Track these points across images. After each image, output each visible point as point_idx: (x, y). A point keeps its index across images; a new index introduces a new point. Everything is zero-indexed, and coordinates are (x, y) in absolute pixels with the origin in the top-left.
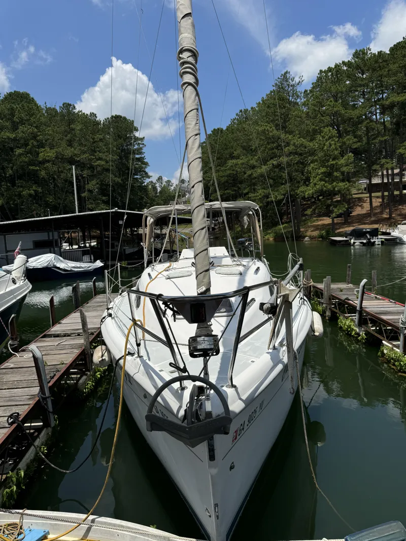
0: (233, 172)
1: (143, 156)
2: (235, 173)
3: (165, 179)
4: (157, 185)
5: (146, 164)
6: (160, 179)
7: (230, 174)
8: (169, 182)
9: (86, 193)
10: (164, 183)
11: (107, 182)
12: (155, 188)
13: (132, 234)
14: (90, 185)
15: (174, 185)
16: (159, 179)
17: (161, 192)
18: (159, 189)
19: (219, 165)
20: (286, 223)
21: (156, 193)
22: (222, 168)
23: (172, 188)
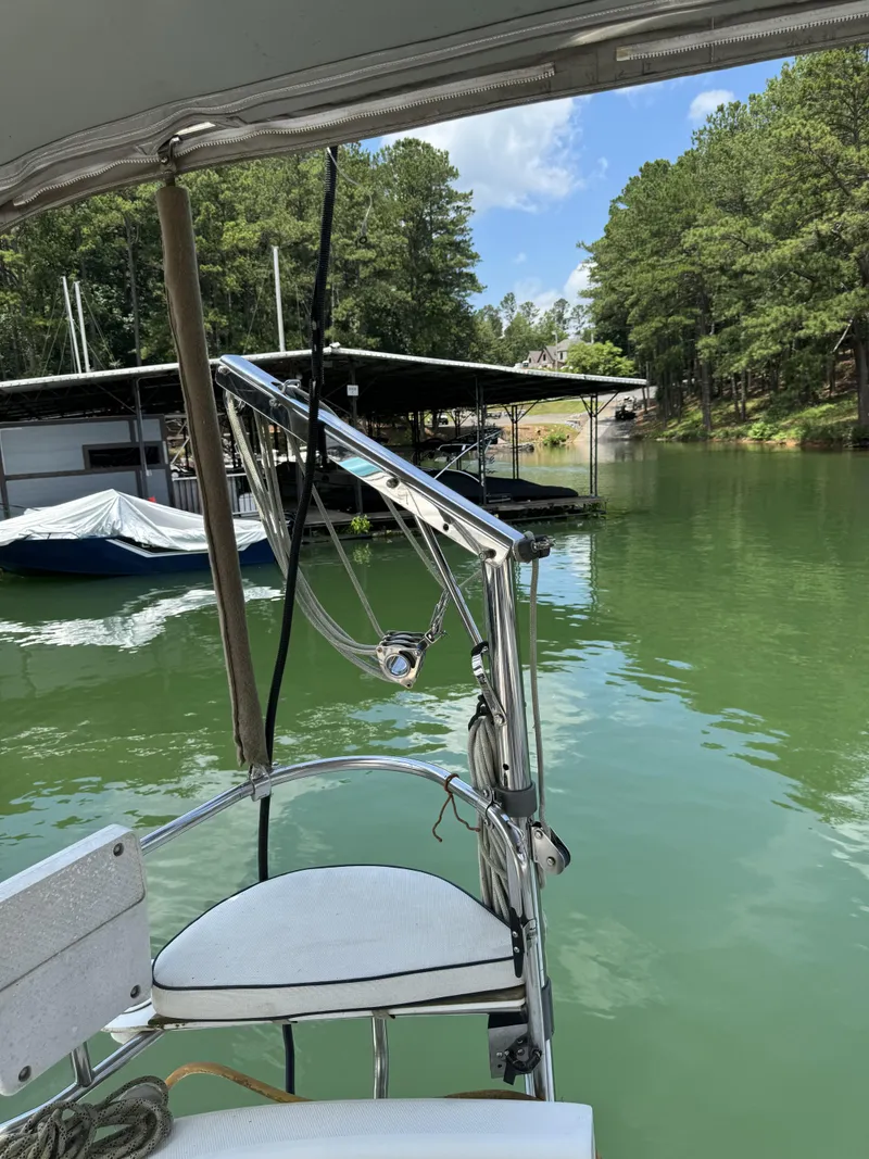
0: (693, 268)
1: (467, 238)
2: (697, 270)
3: (520, 301)
4: (502, 315)
5: (474, 257)
6: (509, 299)
7: (684, 272)
8: (529, 305)
9: (332, 328)
10: (518, 310)
11: (378, 301)
12: (496, 323)
13: (435, 427)
14: (339, 309)
15: (541, 314)
16: (506, 300)
17: (509, 331)
18: (506, 324)
19: (657, 253)
20: (830, 400)
21: (499, 334)
22: (662, 261)
23: (536, 321)
